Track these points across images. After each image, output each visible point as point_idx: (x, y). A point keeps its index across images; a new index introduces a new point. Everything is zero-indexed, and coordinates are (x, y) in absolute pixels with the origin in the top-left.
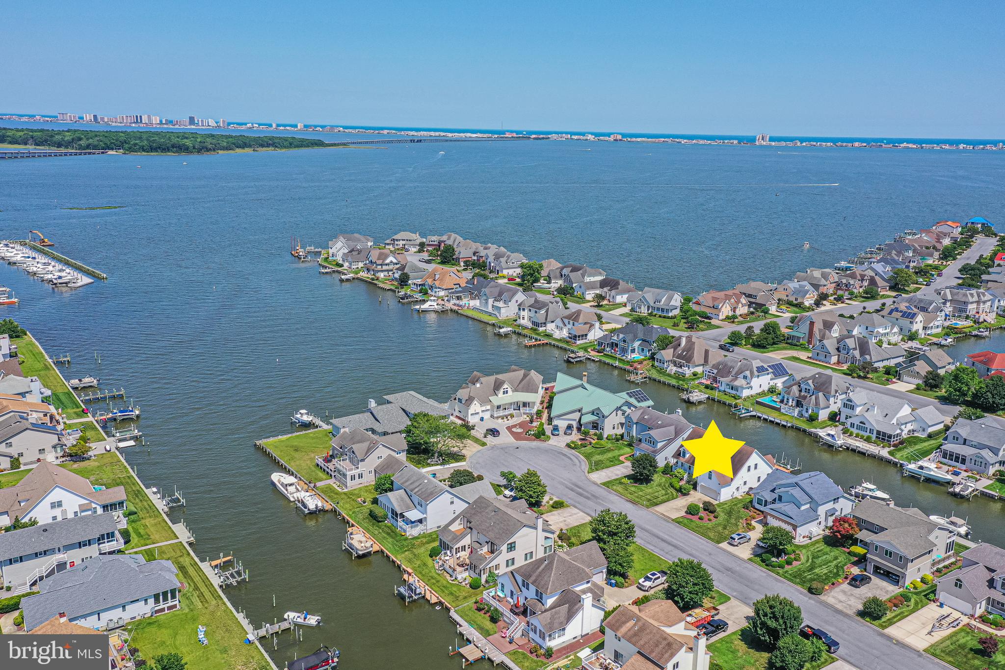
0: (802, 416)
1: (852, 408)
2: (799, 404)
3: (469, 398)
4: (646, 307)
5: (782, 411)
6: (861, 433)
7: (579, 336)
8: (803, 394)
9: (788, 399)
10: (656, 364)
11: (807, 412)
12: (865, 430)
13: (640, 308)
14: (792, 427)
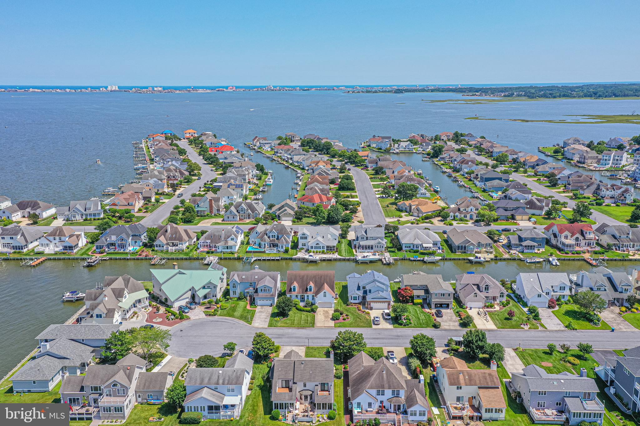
0: (279, 251)
1: (306, 238)
2: (275, 245)
3: (108, 311)
4: (80, 215)
5: (267, 252)
6: (318, 250)
7: (74, 247)
8: (271, 239)
9: (265, 245)
10: (156, 249)
11: (282, 248)
12: (320, 248)
13: (75, 217)
14: (282, 259)
